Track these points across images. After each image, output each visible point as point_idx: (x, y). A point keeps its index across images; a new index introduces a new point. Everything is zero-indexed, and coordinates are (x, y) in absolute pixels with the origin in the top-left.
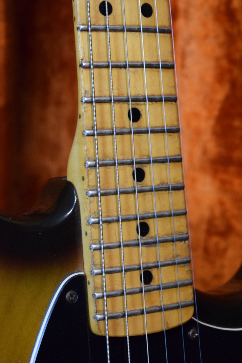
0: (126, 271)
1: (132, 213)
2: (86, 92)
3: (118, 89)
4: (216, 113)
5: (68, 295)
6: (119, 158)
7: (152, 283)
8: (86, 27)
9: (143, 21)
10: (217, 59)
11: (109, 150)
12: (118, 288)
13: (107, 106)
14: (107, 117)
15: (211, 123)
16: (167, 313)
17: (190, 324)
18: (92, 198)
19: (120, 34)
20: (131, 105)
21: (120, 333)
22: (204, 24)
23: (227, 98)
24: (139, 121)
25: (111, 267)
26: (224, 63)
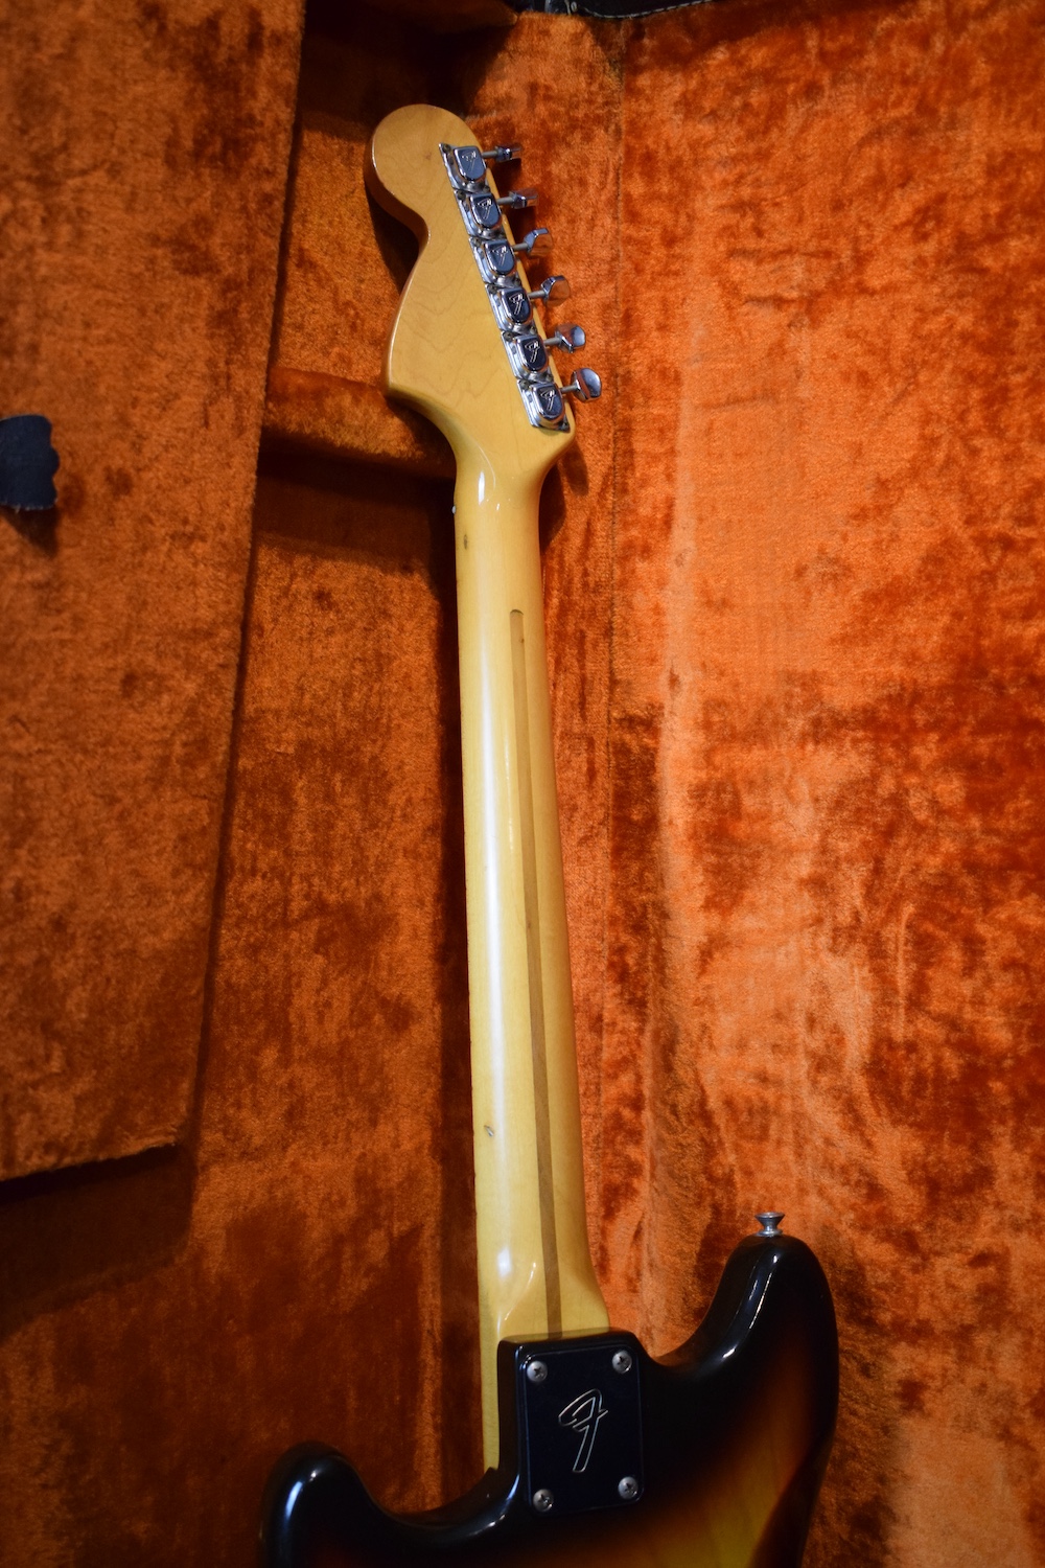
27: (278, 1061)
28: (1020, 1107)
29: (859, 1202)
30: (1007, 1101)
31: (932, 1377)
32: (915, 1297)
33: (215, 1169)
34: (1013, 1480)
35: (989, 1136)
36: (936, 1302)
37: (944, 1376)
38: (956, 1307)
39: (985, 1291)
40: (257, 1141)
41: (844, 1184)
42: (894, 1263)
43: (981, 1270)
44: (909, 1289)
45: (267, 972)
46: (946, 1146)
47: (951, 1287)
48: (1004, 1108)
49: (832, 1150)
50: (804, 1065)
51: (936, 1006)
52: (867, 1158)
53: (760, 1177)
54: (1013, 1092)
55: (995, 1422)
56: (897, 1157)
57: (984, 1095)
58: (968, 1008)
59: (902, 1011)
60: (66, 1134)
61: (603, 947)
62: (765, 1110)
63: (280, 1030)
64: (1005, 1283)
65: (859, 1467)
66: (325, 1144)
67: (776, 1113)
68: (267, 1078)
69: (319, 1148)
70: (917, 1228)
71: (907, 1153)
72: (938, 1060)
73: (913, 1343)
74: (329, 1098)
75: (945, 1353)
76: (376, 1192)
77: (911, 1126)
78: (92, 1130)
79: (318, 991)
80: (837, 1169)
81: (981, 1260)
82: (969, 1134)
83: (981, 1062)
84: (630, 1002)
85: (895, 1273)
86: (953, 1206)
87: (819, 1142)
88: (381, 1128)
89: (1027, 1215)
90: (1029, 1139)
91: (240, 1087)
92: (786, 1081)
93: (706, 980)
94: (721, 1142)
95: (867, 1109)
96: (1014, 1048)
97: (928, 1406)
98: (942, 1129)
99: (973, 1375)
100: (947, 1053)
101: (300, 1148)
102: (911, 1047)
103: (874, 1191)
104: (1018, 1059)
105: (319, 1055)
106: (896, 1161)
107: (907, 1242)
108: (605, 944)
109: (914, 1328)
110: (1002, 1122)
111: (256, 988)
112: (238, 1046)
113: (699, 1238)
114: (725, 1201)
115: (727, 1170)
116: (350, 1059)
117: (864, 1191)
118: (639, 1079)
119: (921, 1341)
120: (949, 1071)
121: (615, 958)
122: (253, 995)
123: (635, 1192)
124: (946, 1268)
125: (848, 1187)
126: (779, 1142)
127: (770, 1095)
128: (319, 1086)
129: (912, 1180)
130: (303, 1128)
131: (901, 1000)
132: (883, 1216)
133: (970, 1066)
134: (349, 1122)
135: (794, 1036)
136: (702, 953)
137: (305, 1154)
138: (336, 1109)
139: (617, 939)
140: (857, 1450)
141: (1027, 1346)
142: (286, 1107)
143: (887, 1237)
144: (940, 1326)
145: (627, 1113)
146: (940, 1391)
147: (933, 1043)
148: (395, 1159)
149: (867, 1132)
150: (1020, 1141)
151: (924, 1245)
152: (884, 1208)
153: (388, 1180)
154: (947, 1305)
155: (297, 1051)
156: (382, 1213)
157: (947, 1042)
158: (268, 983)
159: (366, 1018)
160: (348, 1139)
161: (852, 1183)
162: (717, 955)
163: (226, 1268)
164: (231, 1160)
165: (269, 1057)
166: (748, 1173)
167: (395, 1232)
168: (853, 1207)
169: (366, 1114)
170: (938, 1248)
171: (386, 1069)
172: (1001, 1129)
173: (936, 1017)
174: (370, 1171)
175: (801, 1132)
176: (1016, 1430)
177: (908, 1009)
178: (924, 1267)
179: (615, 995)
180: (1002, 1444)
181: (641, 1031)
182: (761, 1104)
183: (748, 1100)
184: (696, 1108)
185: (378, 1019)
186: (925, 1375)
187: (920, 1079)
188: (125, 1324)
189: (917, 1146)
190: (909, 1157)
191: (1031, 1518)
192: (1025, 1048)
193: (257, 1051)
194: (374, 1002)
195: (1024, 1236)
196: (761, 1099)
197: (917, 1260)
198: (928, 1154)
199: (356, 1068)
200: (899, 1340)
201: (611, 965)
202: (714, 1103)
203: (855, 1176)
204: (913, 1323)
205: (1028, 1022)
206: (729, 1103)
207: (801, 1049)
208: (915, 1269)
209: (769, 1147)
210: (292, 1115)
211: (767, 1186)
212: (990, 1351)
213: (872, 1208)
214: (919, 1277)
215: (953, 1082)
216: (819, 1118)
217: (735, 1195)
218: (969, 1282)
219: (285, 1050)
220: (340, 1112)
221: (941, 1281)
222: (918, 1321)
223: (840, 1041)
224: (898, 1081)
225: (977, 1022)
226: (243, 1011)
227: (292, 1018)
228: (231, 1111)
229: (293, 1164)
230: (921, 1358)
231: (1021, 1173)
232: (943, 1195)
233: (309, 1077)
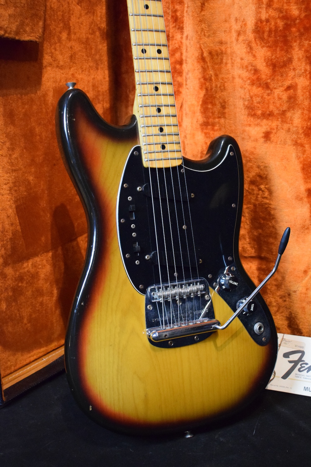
0: (155, 144)
1: (157, 124)
2: (138, 81)
3: (150, 79)
4: (201, 103)
5: (135, 153)
6: (151, 104)
7: (165, 149)
8: (137, 58)
9: (158, 55)
10: (199, 79)
11: (147, 102)
12: (153, 150)
13: (146, 86)
14: (146, 89)
15: (199, 107)
16: (172, 160)
17: (180, 167)
18: (142, 118)
19: (150, 60)
20: (154, 86)
21: (154, 166)
22: (193, 65)
23: (205, 95)
24: (158, 91)
25: (150, 143)
26: (202, 80)
27: (67, 38)
28: (301, 35)
29: (251, 76)
30: (297, 34)
31: (274, 129)
32: (268, 104)
33: (49, 68)
34: (298, 158)
35: (291, 47)
36: (275, 104)
37: (277, 128)
38: (281, 105)
39: (290, 98)
40: (61, 63)
41: (246, 72)
42: (262, 94)
43: (289, 92)
44: (266, 101)
45: (63, 6)
46: (278, 53)
47: (280, 99)
48: (296, 37)
49: (243, 61)
50: (234, 35)
51: (275, 6)
52: (253, 61)
53: (220, 76)
54: (299, 30)
55: (293, 140)
56: (263, 59)
57: (290, 33)
58: (285, 5)
59: (265, 9)
60: (6, 26)
61: (170, 11)
62: (222, 53)
63: (67, 27)
64: (295, 95)
65: (251, 164)
66: (82, 71)
67: (225, 53)
68: (64, 43)
69: (80, 71)
70: (269, 81)
71: (266, 56)
72: (276, 23)
73: (268, 119)
74: (83, 56)
75: (277, 120)
76: (99, 91)
77: (267, 47)
78: (14, 27)
79: (79, 18)
80: (244, 67)
81: (288, 88)
82: (285, 47)
83: (289, 22)
84: (178, 29)
85: (262, 97)
86: (280, 72)
87: (238, 60)
88: (99, 71)
89: (303, 71)
90: (303, 46)
91: (56, 43)
92: (229, 42)
93: (203, 13)
94: (208, 67)
95: (254, 45)
96: (299, 16)
97: (272, 138)
98: (277, 47)
99: (286, 126)
100: (278, 21)
101: (75, 70)
102: (267, 21)
103: (256, 71)
104: (300, 19)
105: (79, 40)
106: (263, 60)
107: (267, 86)
108: (170, 10)
109: (268, 114)
110: (295, 41)
111: (59, 11)
112: (55, 29)
113: (201, 99)
114: (209, 86)
115: (210, 76)
116: (89, 45)
117: (253, 72)
118: (182, 54)
119: (270, 118)
120: (279, 27)
121: (174, 14)
122: (59, 13)
123: (181, 93)
124: (278, 93)
125: (247, 72)
126: (226, 63)
127: (223, 48)
128: (80, 51)
129: (267, 66)
130: (75, 63)
131: (264, 6)
132: (258, 79)
133: (286, 24)
134: (90, 66)
135: (231, 27)
136: (202, 4)
137: (76, 72)
138: (85, 60)
139: (174, 7)
140: (250, 159)
141: (303, 113)
142: (70, 55)
143: (260, 86)
144: (276, 112)
145: (178, 66)
146: (276, 133)
147: (274, 18)
148: (104, 83)
149: (254, 52)
150: (301, 46)
151: (271, 87)
152: (259, 76)
153: (102, 88)
154: (278, 105)
155: (73, 36)
156: (100, 99)
157: (279, 17)
158: (63, 11)
159: (93, 33)
160: (89, 72)
161: (249, 70)
162: (206, 4)
163: (54, 102)
164: (54, 67)
165: (64, 36)
166: (216, 75)
167: (105, 106)
168: (249, 79)
169: (95, 65)
170: (275, 86)
171: (100, 52)
172: (295, 44)
173: (275, 9)
174: (96, 84)
175: (233, 58)
176: (299, 141)
177: (266, 8)
178: (271, 93)
179: (173, 27)
180: (294, 147)
181: (182, 38)
182: (220, 52)
183: (216, 51)
184: (200, 57)
185: (98, 33)
186: (271, 129)
187: (270, 31)
188: (23, 110)
189: (269, 54)
190: (266, 58)
191: (303, 169)
192: (303, 15)
193: (60, 33)
194: (96, 27)
195: (302, 78)
196: (220, 49)
197: (269, 92)
198: (272, 56)
199: (91, 49)
200: (264, 119)
201: (172, 17)
202: (206, 54)
203: (250, 68)
204: (268, 112)
205: (303, 6)
206: (210, 53)
207: (233, 31)
208: (268, 95)
209: (223, 66)
210: (71, 57)
211: (222, 79)
212: (291, 118)
213: (255, 77)
214: (269, 97)
215: (280, 31)
216: (238, 52)
217: (212, 84)
218: (285, 97)
219: (69, 34)
220: (87, 62)
221: (276, 97)
222: (269, 111)
223: (245, 25)
224: (263, 33)
225: (288, 9)
226: (55, 18)
227: (71, 25)
228: (53, 51)
229: (73, 75)
230: (270, 124)
231: (301, 57)
232: (277, 69)
233: (77, 47)
